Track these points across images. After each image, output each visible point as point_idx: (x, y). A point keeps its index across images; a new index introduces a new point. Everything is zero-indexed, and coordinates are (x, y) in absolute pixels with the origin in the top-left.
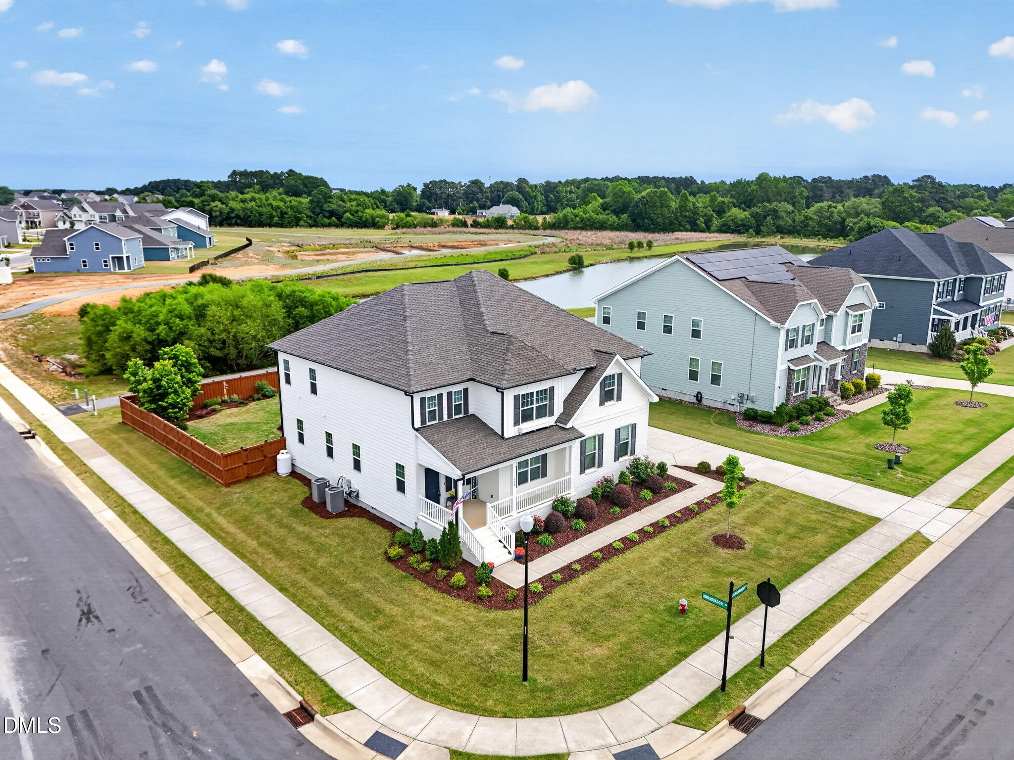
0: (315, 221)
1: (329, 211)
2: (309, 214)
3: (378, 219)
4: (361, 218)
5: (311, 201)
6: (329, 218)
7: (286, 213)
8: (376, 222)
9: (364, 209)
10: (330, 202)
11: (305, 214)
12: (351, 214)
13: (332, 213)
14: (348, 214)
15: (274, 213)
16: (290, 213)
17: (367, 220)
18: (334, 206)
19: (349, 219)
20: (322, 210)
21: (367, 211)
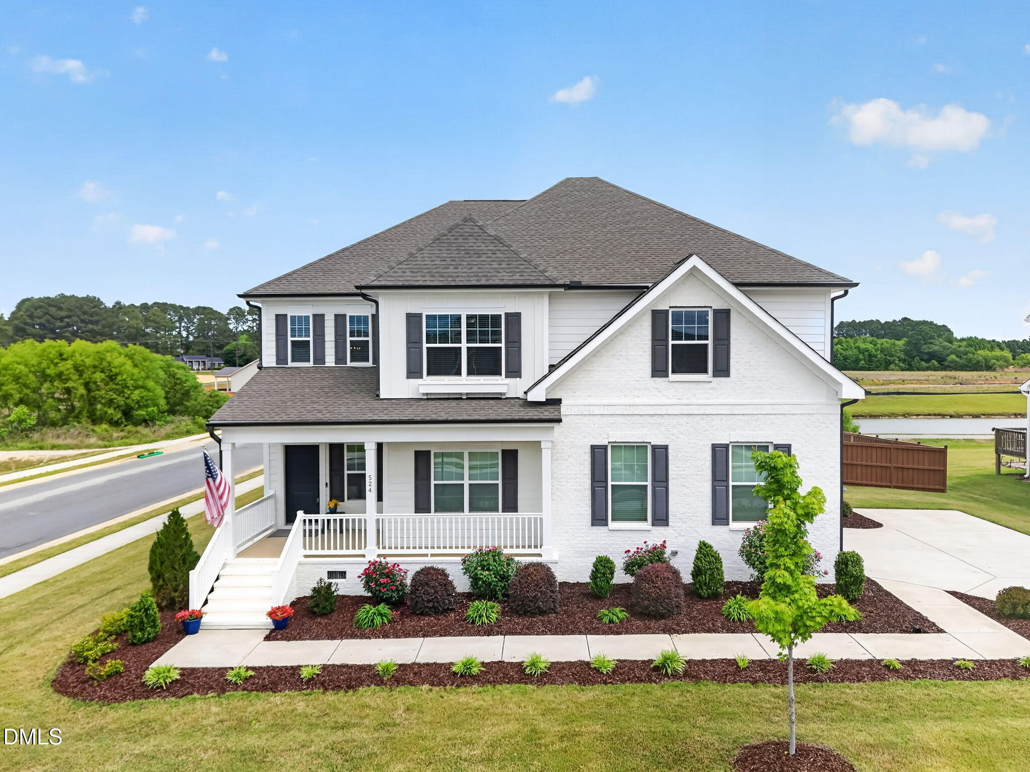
0: (910, 365)
1: (928, 353)
2: (903, 356)
3: (993, 361)
4: (970, 360)
5: (908, 343)
6: (927, 361)
7: (875, 356)
8: (990, 364)
9: (976, 350)
10: (931, 343)
11: (898, 357)
12: (957, 356)
13: (932, 356)
14: (953, 357)
15: (861, 357)
16: (879, 356)
17: (979, 362)
18: (936, 348)
19: (953, 361)
20: (920, 352)
21: (980, 352)
